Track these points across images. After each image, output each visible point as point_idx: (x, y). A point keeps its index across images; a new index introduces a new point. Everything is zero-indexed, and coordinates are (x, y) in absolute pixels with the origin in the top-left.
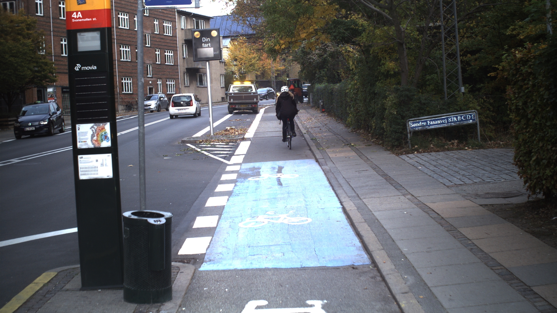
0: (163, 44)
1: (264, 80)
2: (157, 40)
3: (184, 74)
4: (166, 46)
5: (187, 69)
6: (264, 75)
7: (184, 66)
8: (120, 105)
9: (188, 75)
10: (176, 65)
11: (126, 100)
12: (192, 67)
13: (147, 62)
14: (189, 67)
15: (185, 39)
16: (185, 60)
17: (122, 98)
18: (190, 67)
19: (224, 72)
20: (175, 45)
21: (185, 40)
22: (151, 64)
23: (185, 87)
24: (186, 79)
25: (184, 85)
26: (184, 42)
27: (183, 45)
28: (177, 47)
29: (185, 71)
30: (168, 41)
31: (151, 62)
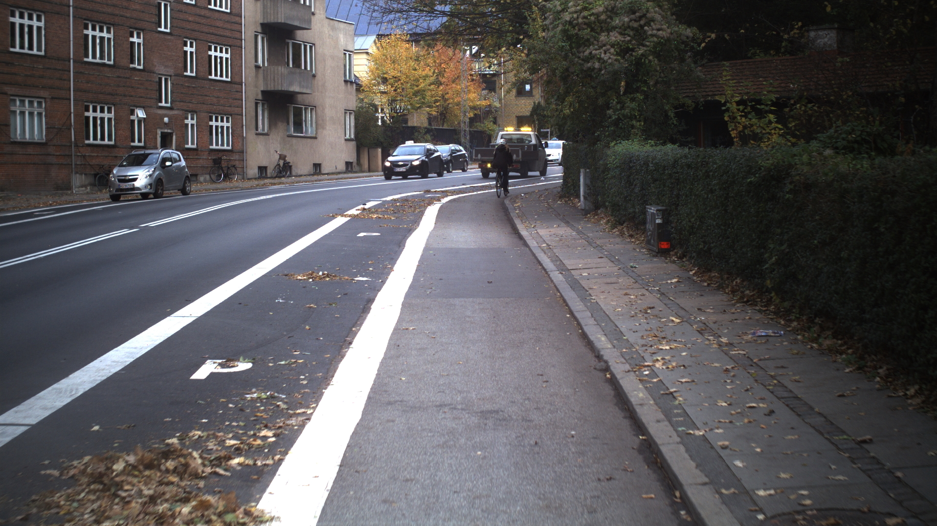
0: (206, 29)
1: (445, 127)
2: (190, 19)
3: (257, 104)
4: (212, 34)
5: (263, 92)
6: (445, 117)
7: (256, 86)
8: (76, 173)
9: (266, 106)
10: (236, 82)
11: (94, 162)
12: (276, 89)
13: (160, 69)
14: (269, 89)
15: (262, 22)
16: (261, 71)
17: (84, 156)
18: (271, 87)
19: (353, 104)
20: (237, 35)
21: (263, 25)
22: (171, 76)
23: (257, 134)
24: (260, 118)
25: (254, 131)
26: (259, 30)
27: (256, 37)
28: (242, 40)
29: (260, 97)
30: (219, 24)
31: (171, 71)
